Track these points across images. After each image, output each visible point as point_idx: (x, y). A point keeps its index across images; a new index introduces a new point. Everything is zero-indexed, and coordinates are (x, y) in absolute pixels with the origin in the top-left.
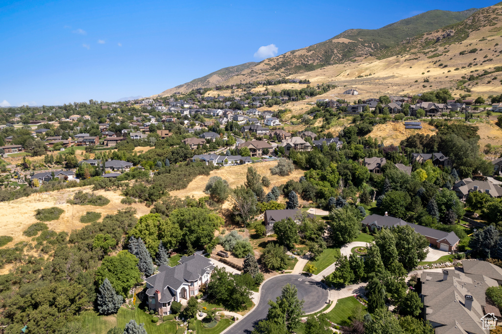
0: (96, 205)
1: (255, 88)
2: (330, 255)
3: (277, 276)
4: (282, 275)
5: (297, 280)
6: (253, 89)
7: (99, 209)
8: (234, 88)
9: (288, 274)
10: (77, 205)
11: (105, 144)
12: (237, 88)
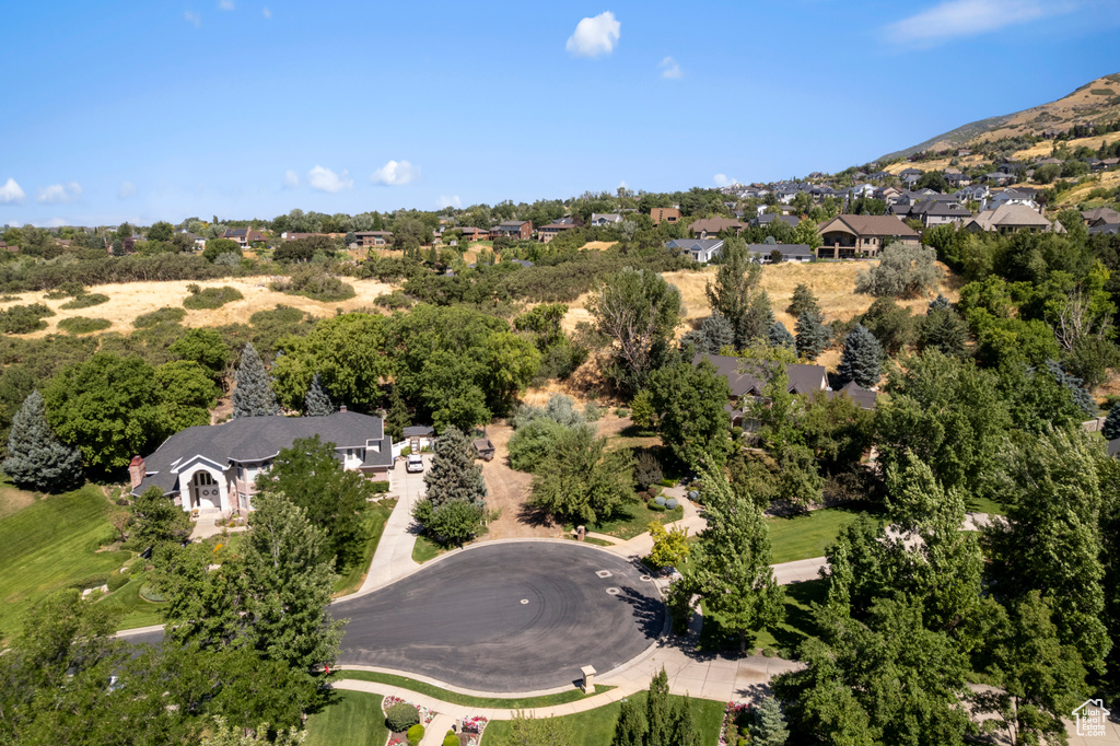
0: (314, 298)
1: (1026, 148)
2: (821, 532)
3: (550, 540)
4: (573, 542)
5: (592, 570)
6: (1020, 153)
7: (315, 306)
8: (961, 154)
9: (594, 547)
10: (282, 294)
11: (540, 238)
12: (972, 154)
